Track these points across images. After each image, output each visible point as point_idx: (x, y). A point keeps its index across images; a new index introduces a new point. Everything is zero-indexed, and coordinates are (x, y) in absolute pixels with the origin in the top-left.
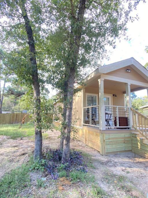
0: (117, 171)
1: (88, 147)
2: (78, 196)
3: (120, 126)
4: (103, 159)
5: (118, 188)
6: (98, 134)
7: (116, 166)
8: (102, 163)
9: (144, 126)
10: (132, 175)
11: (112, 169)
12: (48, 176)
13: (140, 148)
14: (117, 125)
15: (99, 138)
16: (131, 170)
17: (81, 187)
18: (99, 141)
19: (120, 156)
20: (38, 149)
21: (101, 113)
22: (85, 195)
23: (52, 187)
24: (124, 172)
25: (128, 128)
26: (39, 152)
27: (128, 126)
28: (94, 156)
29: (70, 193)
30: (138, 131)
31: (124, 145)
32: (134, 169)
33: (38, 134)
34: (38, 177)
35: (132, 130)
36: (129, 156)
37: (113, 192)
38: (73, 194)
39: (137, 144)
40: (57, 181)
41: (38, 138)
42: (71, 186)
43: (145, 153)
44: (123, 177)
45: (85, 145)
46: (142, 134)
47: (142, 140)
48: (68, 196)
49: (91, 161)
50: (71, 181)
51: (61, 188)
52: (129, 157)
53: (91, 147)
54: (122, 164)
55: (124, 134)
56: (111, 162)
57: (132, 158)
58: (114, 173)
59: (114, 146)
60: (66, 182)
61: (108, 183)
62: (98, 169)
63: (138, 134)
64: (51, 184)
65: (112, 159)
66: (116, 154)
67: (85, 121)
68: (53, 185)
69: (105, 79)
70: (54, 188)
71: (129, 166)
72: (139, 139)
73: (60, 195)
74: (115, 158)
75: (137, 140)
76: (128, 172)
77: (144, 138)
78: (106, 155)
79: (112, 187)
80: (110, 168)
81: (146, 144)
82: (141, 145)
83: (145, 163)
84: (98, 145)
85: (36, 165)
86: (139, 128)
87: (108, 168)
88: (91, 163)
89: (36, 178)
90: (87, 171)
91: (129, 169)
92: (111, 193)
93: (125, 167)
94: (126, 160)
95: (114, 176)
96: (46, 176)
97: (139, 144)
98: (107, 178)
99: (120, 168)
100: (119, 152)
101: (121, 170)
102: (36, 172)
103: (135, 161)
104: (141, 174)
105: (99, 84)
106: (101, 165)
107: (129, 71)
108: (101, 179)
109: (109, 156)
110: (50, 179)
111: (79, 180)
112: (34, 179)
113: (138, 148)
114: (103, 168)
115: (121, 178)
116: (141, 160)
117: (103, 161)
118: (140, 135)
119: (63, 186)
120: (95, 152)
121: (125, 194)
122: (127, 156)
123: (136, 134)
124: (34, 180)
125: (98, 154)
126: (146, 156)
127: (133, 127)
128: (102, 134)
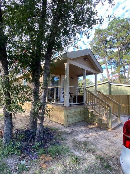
0: (81, 138)
1: (52, 122)
2: (62, 168)
3: (78, 102)
4: (68, 131)
5: (87, 151)
6: (62, 110)
7: (78, 135)
8: (69, 134)
9: (94, 102)
10: (91, 139)
11: (77, 137)
12: (26, 158)
13: (90, 118)
14: (76, 102)
15: (63, 113)
16: (89, 135)
17: (61, 159)
18: (63, 116)
19: (78, 126)
20: (9, 132)
21: (66, 93)
22: (67, 166)
23: (34, 168)
24: (85, 138)
25: (83, 104)
26: (10, 136)
27: (83, 102)
28: (60, 129)
29: (54, 167)
30: (89, 106)
31: (80, 117)
32: (90, 134)
33: (8, 116)
34: (16, 162)
35: (85, 105)
36: (83, 124)
37: (85, 156)
38: (57, 167)
39: (89, 115)
40: (38, 160)
41: (9, 121)
42: (52, 161)
43: (94, 121)
44: (87, 142)
45: (49, 120)
46: (92, 108)
47: (92, 112)
48: (54, 171)
49: (60, 134)
50: (50, 157)
51: (44, 166)
52: (84, 126)
53: (55, 122)
54: (82, 132)
55: (80, 109)
56: (74, 132)
57: (86, 126)
58: (80, 140)
59: (74, 119)
60: (47, 159)
61: (78, 149)
62: (67, 139)
63: (89, 108)
64: (32, 165)
65: (74, 129)
66: (75, 125)
67: (49, 99)
68: (35, 165)
69: (70, 64)
70: (37, 168)
71: (86, 132)
72: (90, 112)
73: (46, 173)
74: (75, 128)
75: (89, 113)
76: (88, 138)
77: (93, 110)
78: (68, 127)
79: (82, 152)
80: (75, 137)
81: (95, 115)
82: (91, 116)
83: (94, 128)
84: (62, 119)
85: (11, 150)
86: (91, 103)
87: (74, 137)
88: (60, 135)
89: (13, 163)
90: (60, 143)
91: (87, 135)
92: (83, 157)
93: (84, 134)
94: (83, 128)
95: (80, 143)
96: (24, 158)
97: (90, 115)
98: (76, 146)
99: (81, 135)
100: (77, 123)
101: (83, 137)
102: (12, 157)
103: (88, 128)
104: (96, 137)
105: (65, 67)
106: (68, 136)
107: (86, 60)
108: (72, 148)
109: (71, 127)
110: (30, 160)
111: (57, 154)
112: (11, 164)
113: (89, 118)
114: (70, 138)
115: (86, 143)
116: (92, 126)
117: (68, 132)
118: (91, 108)
119: (45, 163)
120: (59, 125)
121: (92, 155)
122: (82, 125)
123: (88, 108)
124: (12, 166)
125: (63, 127)
126: (94, 123)
127: (86, 103)
128: (66, 110)
